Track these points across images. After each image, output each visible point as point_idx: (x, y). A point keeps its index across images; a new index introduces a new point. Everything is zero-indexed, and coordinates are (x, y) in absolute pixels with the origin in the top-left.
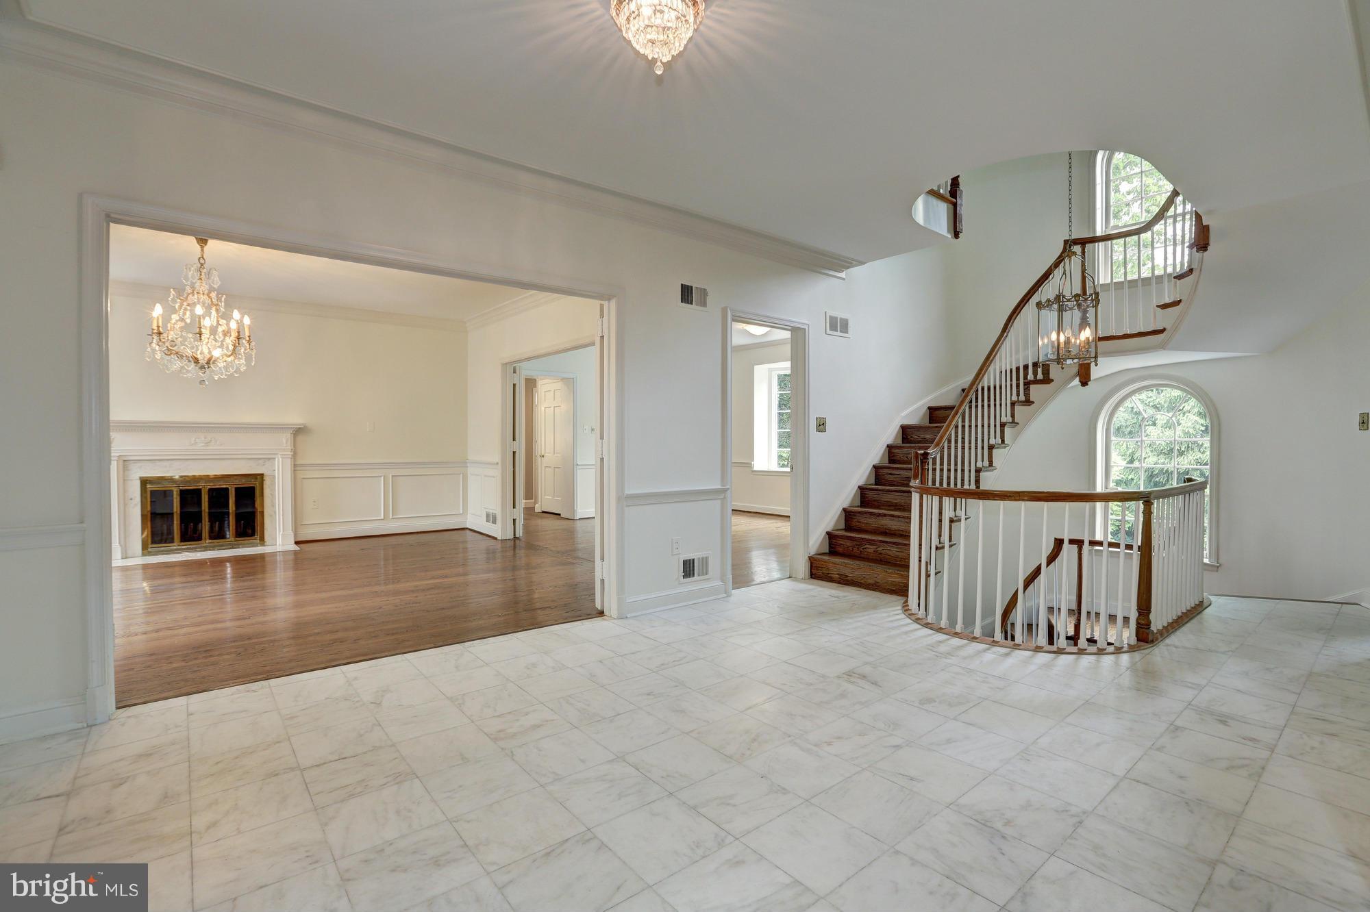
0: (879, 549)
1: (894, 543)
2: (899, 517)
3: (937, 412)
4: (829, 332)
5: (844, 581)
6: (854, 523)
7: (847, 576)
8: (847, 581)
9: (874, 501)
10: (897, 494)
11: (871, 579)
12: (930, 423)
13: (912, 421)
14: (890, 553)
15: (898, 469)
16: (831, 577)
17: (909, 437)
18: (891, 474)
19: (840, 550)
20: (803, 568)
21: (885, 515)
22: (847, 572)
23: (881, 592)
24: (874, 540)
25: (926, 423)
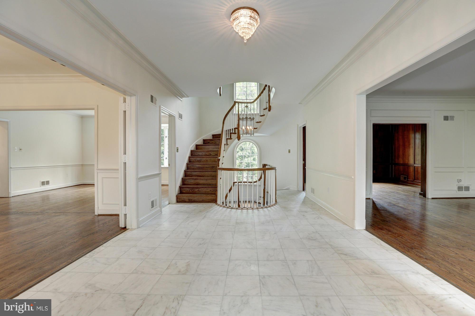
0: (199, 190)
1: (205, 187)
2: (203, 179)
3: (199, 146)
4: (179, 118)
5: (191, 201)
6: (186, 183)
7: (192, 200)
8: (192, 201)
9: (190, 175)
10: (198, 172)
11: (201, 199)
12: (196, 150)
13: (193, 149)
14: (203, 190)
15: (195, 164)
16: (185, 201)
17: (193, 154)
18: (193, 166)
19: (184, 192)
20: (174, 199)
21: (198, 179)
22: (191, 198)
23: (205, 203)
24: (198, 187)
25: (195, 150)
